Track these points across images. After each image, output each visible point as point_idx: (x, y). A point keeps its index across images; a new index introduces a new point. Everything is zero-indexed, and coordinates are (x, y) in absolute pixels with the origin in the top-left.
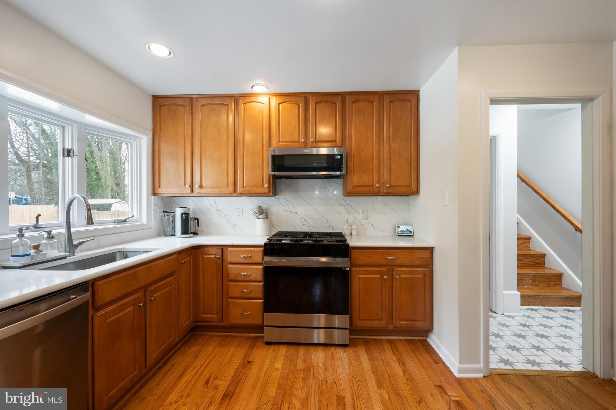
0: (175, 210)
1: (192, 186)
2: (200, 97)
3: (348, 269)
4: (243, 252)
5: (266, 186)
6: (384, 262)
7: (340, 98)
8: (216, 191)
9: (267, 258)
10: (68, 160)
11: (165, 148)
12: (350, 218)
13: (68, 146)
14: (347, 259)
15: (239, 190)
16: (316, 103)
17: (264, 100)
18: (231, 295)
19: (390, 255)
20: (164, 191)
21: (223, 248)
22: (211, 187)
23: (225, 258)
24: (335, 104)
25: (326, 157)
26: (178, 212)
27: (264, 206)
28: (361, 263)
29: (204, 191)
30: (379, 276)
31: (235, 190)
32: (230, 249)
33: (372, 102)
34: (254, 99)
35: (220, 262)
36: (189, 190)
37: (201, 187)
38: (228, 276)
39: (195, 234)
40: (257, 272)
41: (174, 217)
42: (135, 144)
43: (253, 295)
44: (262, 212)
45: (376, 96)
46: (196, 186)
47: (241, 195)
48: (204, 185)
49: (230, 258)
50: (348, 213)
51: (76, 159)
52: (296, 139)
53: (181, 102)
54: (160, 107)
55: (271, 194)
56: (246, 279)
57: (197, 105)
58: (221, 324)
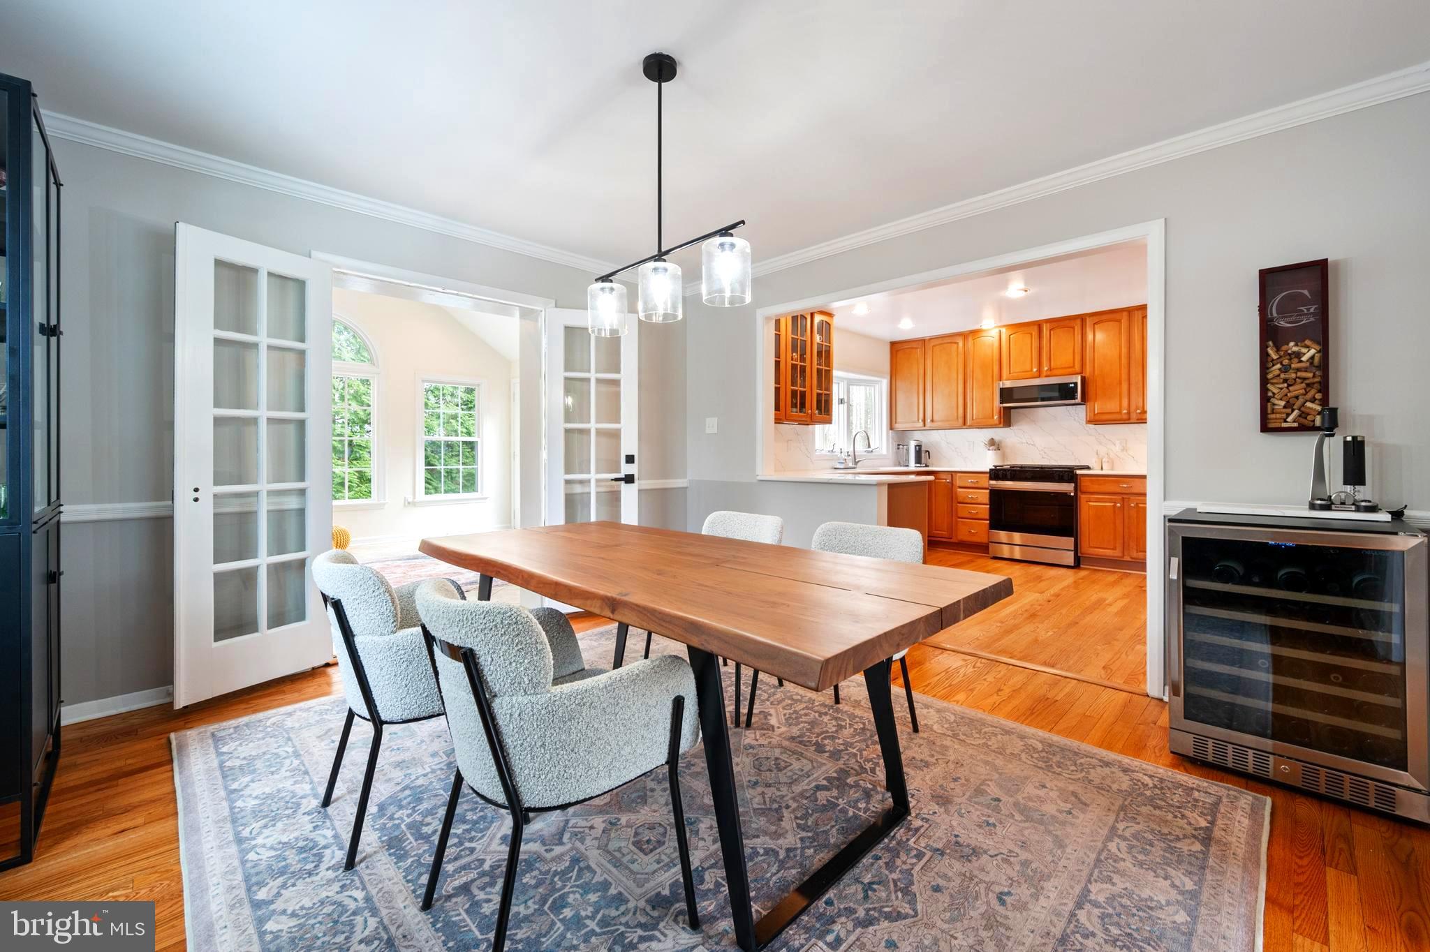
0: (908, 442)
1: (924, 421)
2: (931, 339)
3: (1072, 494)
4: (971, 478)
5: (996, 417)
6: (1118, 490)
7: (1079, 322)
8: (947, 425)
9: (993, 482)
10: (841, 406)
11: (901, 385)
12: (1103, 450)
13: (841, 397)
14: (1073, 485)
15: (969, 422)
16: (1050, 330)
17: (995, 333)
18: (959, 515)
19: (1125, 483)
20: (899, 426)
21: (952, 473)
22: (942, 421)
23: (954, 483)
24: (1073, 328)
25: (1057, 386)
26: (912, 444)
27: (997, 438)
28: (1092, 490)
29: (935, 425)
30: (1112, 504)
31: (965, 423)
32: (959, 474)
33: (1119, 321)
34: (984, 334)
35: (950, 485)
36: (921, 424)
37: (932, 421)
38: (957, 498)
39: (927, 466)
40: (984, 496)
41: (908, 450)
42: (877, 386)
43: (980, 516)
44: (994, 444)
45: (1125, 314)
46: (928, 421)
47: (971, 427)
48: (935, 419)
49: (958, 482)
50: (1100, 443)
51: (846, 404)
52: (1028, 368)
53: (914, 345)
54: (897, 351)
55: (1002, 425)
56: (973, 501)
57: (929, 346)
58: (951, 540)
